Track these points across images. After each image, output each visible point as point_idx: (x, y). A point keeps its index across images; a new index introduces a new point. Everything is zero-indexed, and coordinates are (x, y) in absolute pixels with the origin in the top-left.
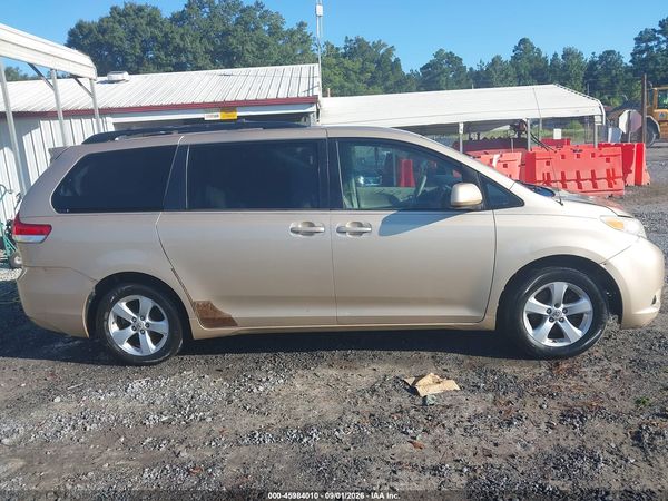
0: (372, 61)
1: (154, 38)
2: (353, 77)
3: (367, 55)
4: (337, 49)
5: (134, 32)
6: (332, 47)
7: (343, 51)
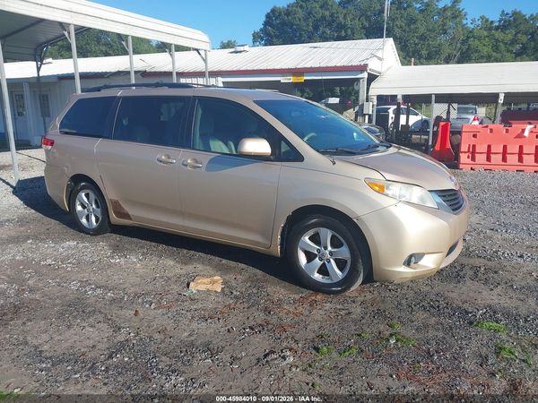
0: (526, 33)
1: (323, 18)
2: (502, 47)
3: (522, 27)
4: (492, 22)
5: (310, 13)
6: (487, 20)
7: (497, 24)
